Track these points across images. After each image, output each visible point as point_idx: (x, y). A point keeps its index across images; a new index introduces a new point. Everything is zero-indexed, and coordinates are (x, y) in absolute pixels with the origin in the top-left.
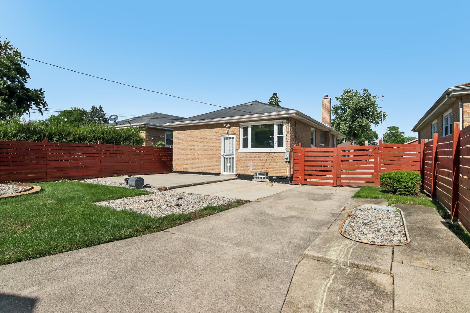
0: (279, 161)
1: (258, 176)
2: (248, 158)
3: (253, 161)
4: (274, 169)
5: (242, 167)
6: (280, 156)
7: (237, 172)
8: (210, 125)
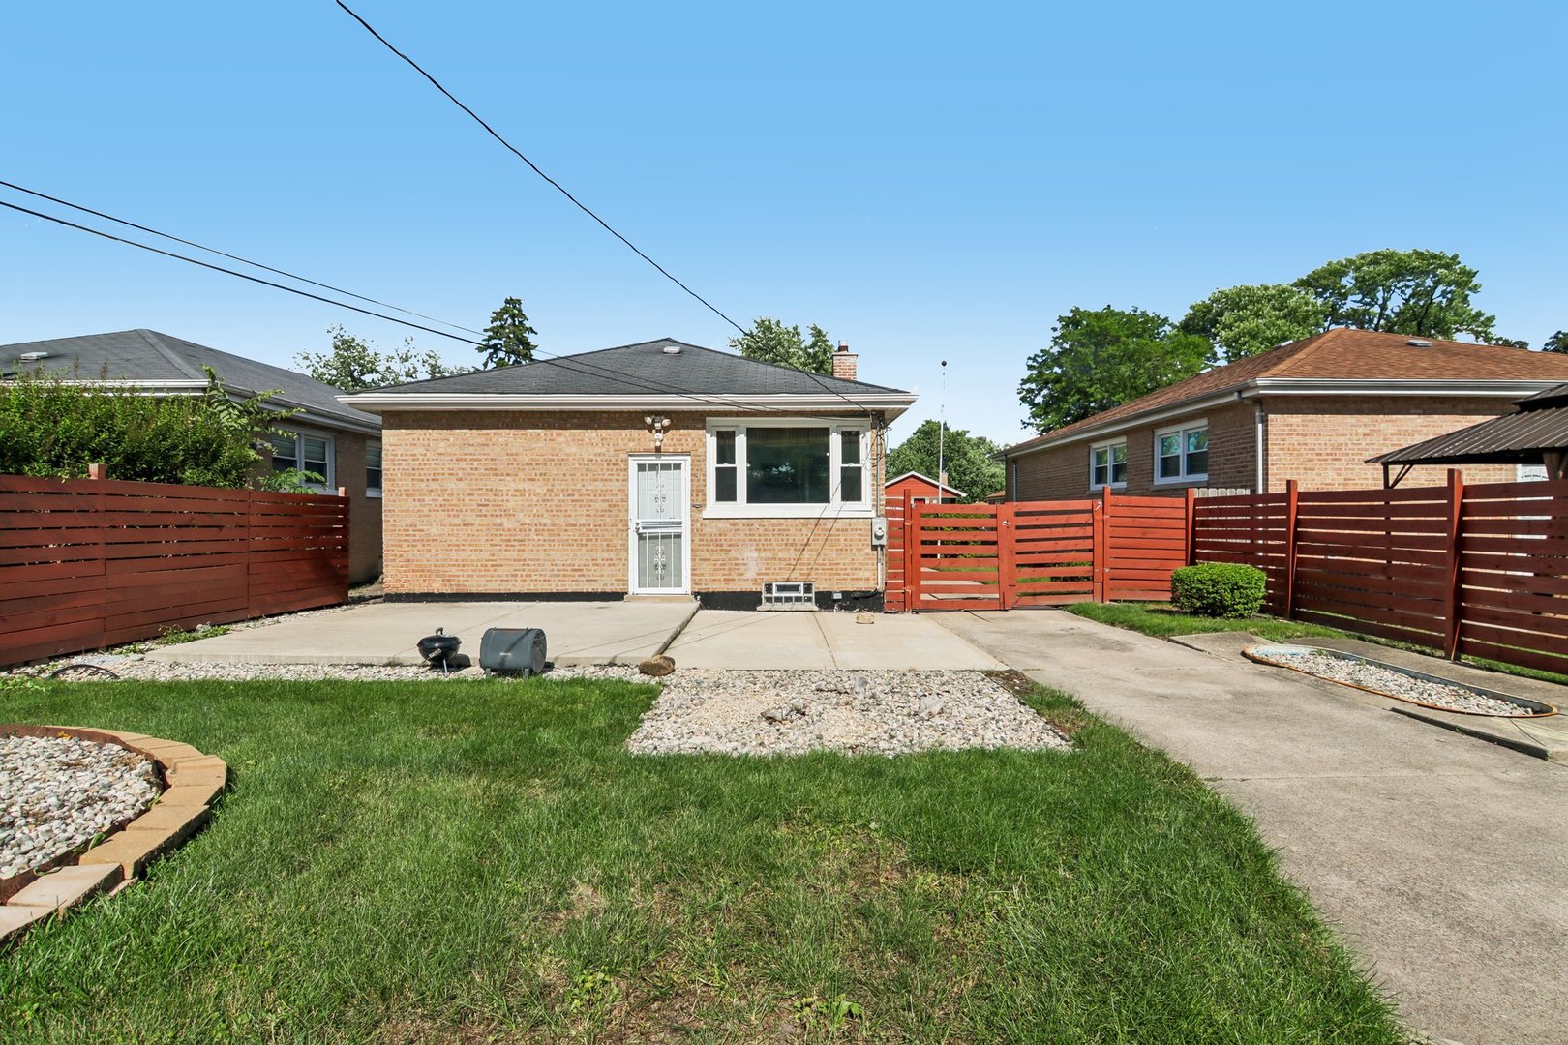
0: (850, 545)
1: (777, 595)
2: (742, 537)
3: (760, 546)
4: (832, 569)
5: (718, 567)
6: (852, 530)
7: (697, 584)
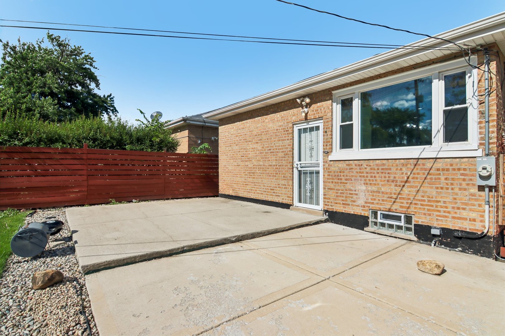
0: (452, 184)
1: (381, 221)
2: (354, 174)
3: (368, 181)
4: (432, 206)
5: (339, 194)
6: (454, 169)
7: (326, 205)
8: (273, 107)
